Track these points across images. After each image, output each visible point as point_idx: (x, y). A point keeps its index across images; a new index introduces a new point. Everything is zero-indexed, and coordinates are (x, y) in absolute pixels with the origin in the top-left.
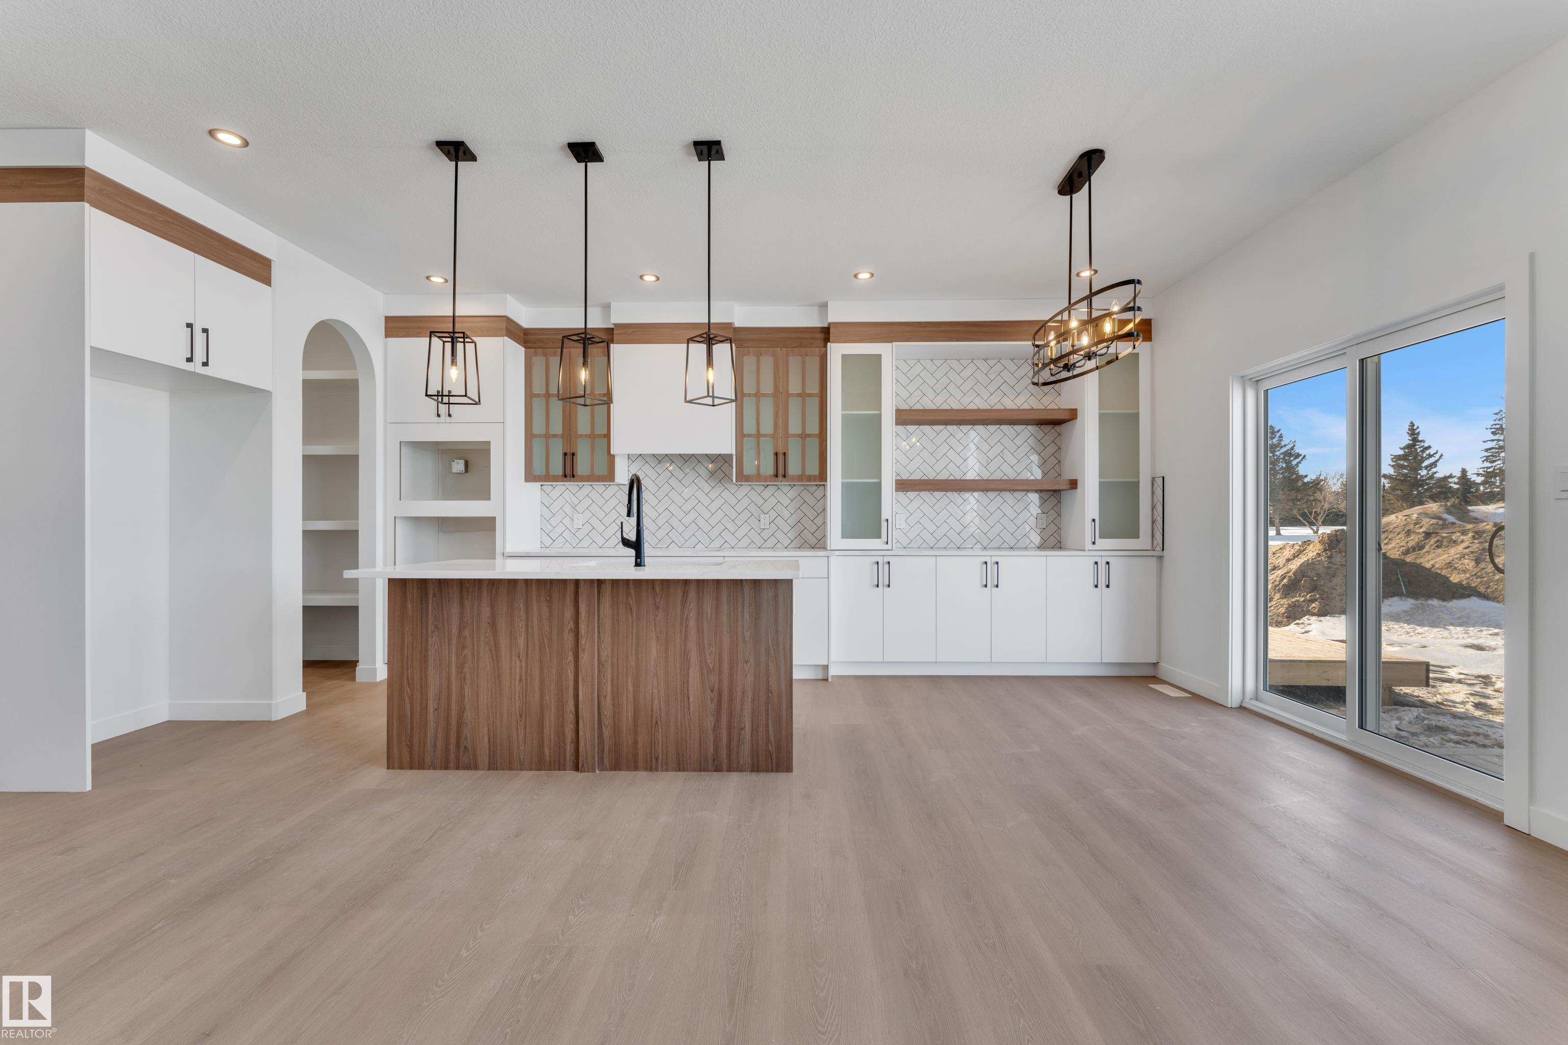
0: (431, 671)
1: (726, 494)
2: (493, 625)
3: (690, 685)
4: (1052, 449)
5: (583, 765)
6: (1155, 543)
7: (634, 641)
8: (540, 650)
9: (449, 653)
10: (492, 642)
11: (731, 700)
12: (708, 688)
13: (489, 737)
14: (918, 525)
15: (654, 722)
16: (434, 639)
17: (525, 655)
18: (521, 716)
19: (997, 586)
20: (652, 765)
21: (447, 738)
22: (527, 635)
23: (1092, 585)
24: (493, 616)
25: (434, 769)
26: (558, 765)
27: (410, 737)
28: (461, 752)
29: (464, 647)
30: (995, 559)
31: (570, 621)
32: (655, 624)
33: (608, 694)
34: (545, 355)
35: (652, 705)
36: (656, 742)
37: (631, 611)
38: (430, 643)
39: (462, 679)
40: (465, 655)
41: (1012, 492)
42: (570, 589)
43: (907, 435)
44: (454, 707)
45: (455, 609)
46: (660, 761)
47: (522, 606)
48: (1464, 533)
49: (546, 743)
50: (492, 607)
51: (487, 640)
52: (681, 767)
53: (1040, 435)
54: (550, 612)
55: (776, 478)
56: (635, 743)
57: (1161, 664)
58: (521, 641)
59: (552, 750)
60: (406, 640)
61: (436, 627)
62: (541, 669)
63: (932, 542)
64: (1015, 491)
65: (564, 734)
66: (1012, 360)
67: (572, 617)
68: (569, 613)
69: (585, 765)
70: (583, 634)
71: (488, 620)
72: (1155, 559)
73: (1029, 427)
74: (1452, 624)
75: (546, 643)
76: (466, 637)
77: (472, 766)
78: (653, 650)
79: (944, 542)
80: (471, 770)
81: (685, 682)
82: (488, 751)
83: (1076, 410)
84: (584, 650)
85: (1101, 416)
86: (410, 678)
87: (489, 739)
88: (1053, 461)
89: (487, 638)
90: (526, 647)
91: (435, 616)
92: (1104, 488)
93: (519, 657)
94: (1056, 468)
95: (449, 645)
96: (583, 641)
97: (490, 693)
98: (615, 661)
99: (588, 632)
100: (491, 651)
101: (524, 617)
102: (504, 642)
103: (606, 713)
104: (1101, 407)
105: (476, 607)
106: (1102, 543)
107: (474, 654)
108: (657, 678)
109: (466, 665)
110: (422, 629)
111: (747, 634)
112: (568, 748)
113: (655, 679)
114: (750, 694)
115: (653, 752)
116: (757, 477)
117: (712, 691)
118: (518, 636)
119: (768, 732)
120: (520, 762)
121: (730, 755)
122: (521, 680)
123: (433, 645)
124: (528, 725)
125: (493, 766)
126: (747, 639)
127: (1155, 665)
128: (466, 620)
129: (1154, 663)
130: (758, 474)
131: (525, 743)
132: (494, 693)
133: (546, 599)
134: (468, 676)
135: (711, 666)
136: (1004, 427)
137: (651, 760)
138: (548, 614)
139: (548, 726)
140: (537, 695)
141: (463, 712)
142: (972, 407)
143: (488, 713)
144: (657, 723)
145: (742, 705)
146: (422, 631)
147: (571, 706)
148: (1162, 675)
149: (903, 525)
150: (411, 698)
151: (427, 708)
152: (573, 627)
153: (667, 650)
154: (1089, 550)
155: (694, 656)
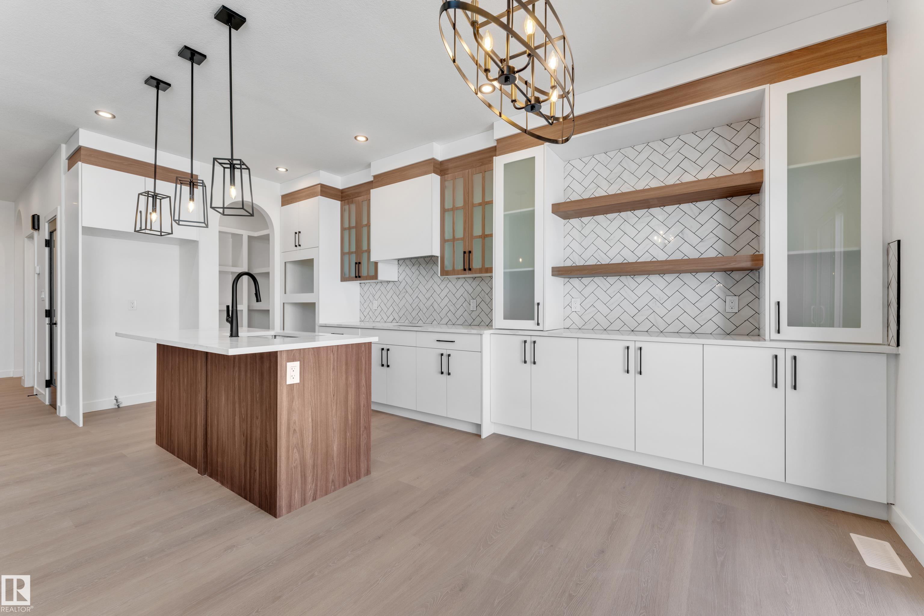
3: (236, 428)
4: (747, 222)
6: (890, 336)
7: (217, 390)
9: (169, 383)
11: (251, 445)
12: (242, 433)
13: (178, 437)
14: (592, 309)
20: (223, 481)
21: (168, 433)
23: (771, 386)
27: (160, 428)
30: (639, 345)
32: (224, 379)
33: (209, 424)
34: (348, 203)
35: (223, 437)
36: (224, 465)
39: (172, 399)
40: (172, 385)
41: (694, 274)
43: (582, 226)
53: (731, 208)
55: (465, 271)
57: (895, 508)
59: (193, 454)
61: (166, 366)
62: (191, 400)
63: (605, 324)
64: (697, 272)
69: (199, 469)
70: (199, 381)
76: (172, 375)
78: (223, 399)
79: (618, 325)
81: (234, 426)
83: (762, 174)
84: (199, 392)
87: (178, 439)
88: (749, 236)
94: (753, 243)
96: (199, 386)
106: (789, 332)
111: (257, 396)
113: (224, 419)
115: (223, 472)
116: (453, 272)
117: (244, 436)
121: (250, 488)
126: (258, 399)
127: (887, 507)
128: (173, 364)
129: (885, 504)
130: (454, 269)
131: (186, 445)
135: (244, 417)
136: (684, 206)
137: (222, 477)
139: (192, 437)
140: (189, 416)
143: (177, 423)
144: (224, 451)
145: (255, 452)
149: (578, 308)
155: (237, 407)
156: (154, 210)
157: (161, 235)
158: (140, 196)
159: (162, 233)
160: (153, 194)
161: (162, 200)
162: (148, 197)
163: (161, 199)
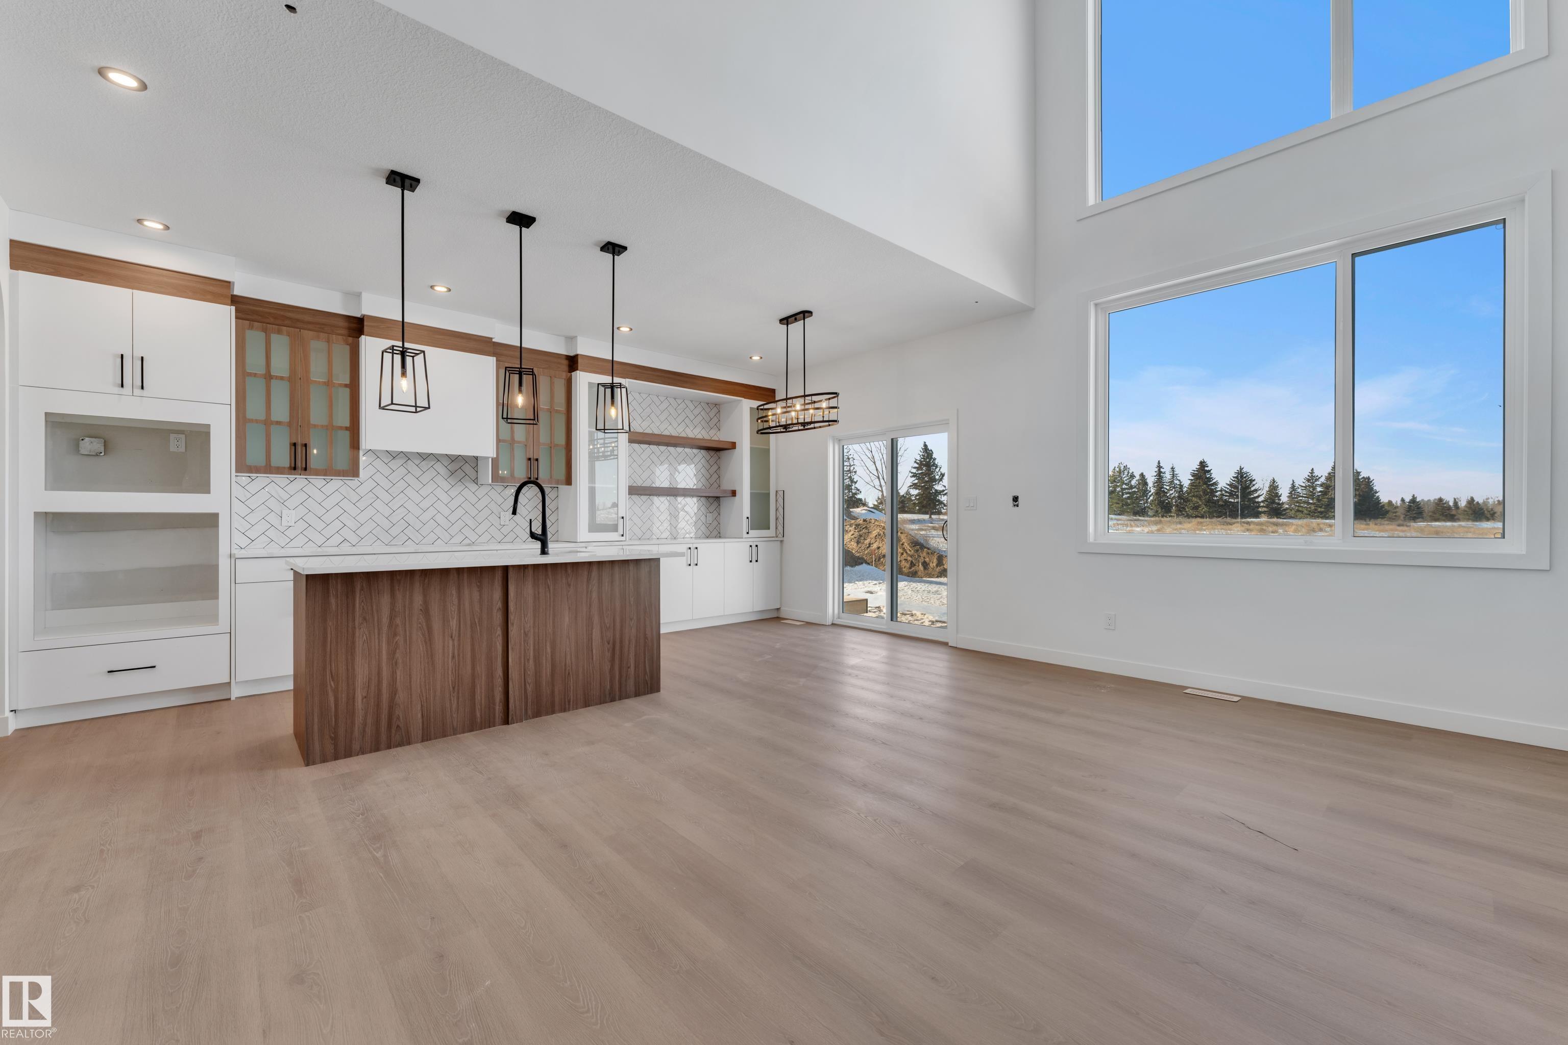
0: (359, 660)
1: (466, 493)
2: (426, 611)
3: (593, 641)
4: (715, 467)
5: (512, 718)
6: (778, 533)
7: (551, 612)
8: (471, 627)
9: (379, 642)
10: (425, 627)
11: (621, 647)
12: (606, 642)
13: (422, 712)
14: (630, 521)
15: (567, 673)
16: (362, 630)
17: (457, 635)
18: (454, 688)
19: (696, 565)
20: (566, 706)
21: (377, 722)
22: (460, 616)
23: (749, 562)
24: (426, 603)
25: (363, 753)
26: (487, 723)
27: (334, 729)
28: (393, 731)
29: (395, 635)
30: (695, 546)
31: (498, 602)
32: (568, 598)
33: (531, 658)
34: (265, 330)
35: (565, 660)
36: (569, 689)
37: (549, 589)
38: (357, 634)
39: (394, 665)
40: (396, 642)
42: (499, 575)
44: (385, 691)
45: (385, 600)
46: (571, 703)
47: (454, 592)
48: (851, 525)
49: (478, 707)
50: (425, 596)
51: (419, 625)
52: (587, 704)
53: (708, 457)
54: (480, 596)
56: (553, 692)
57: (782, 608)
58: (454, 623)
59: (483, 713)
60: (329, 635)
61: (365, 619)
62: (473, 645)
63: (640, 534)
65: (493, 696)
66: (692, 401)
67: (500, 598)
68: (497, 594)
69: (514, 718)
70: (512, 611)
71: (421, 608)
72: (779, 542)
73: (702, 451)
74: (857, 581)
75: (477, 622)
76: (398, 625)
77: (406, 741)
78: (566, 619)
79: (648, 534)
80: (404, 746)
81: (590, 639)
82: (421, 725)
83: (735, 443)
84: (513, 624)
85: (751, 448)
86: (333, 671)
87: (422, 715)
88: (715, 476)
89: (420, 624)
90: (458, 629)
91: (363, 609)
92: (753, 496)
93: (452, 637)
94: (718, 481)
95: (379, 634)
96: (511, 617)
97: (423, 672)
98: (537, 630)
99: (516, 608)
100: (423, 635)
101: (456, 602)
102: (437, 625)
103: (529, 673)
104: (751, 443)
105: (408, 597)
106: (753, 533)
107: (406, 639)
108: (569, 639)
109: (398, 651)
110: (348, 622)
111: (632, 599)
112: (497, 708)
113: (568, 640)
114: (634, 642)
115: (566, 697)
116: (512, 479)
117: (609, 644)
118: (450, 619)
119: (645, 666)
120: (453, 728)
121: (621, 688)
122: (453, 657)
123: (361, 636)
124: (460, 695)
125: (426, 737)
126: (632, 603)
127: (778, 609)
128: (397, 610)
129: (777, 609)
130: (513, 476)
131: (458, 710)
132: (427, 672)
133: (477, 585)
134: (400, 661)
135: (608, 625)
137: (565, 703)
138: (479, 598)
139: (479, 692)
140: (469, 668)
141: (395, 694)
142: (666, 433)
143: (421, 691)
144: (569, 673)
145: (629, 650)
146: (348, 624)
147: (499, 672)
148: (782, 615)
150: (336, 692)
151: (354, 698)
152: (501, 606)
153: (576, 617)
154: (745, 538)
155: (596, 619)
156: (404, 374)
157: (416, 412)
158: (384, 353)
159: (418, 408)
160: (401, 349)
161: (415, 358)
162: (393, 353)
163: (413, 357)
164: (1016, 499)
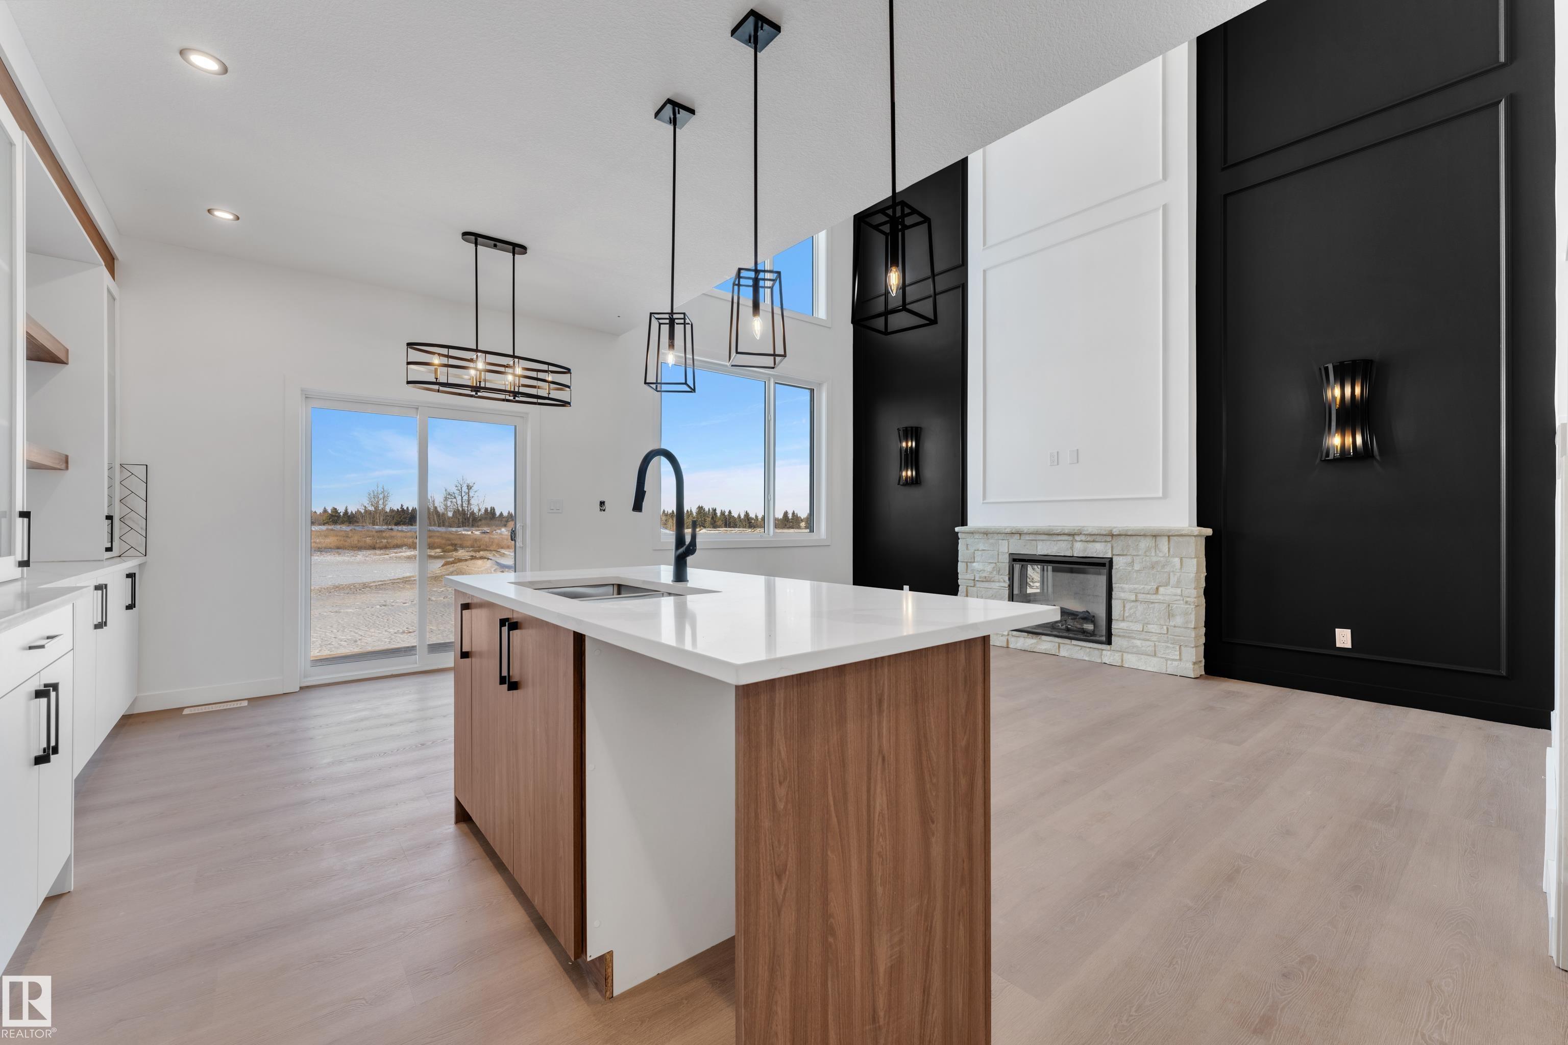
6: (125, 547)
83: (68, 352)
164: (602, 503)
